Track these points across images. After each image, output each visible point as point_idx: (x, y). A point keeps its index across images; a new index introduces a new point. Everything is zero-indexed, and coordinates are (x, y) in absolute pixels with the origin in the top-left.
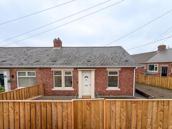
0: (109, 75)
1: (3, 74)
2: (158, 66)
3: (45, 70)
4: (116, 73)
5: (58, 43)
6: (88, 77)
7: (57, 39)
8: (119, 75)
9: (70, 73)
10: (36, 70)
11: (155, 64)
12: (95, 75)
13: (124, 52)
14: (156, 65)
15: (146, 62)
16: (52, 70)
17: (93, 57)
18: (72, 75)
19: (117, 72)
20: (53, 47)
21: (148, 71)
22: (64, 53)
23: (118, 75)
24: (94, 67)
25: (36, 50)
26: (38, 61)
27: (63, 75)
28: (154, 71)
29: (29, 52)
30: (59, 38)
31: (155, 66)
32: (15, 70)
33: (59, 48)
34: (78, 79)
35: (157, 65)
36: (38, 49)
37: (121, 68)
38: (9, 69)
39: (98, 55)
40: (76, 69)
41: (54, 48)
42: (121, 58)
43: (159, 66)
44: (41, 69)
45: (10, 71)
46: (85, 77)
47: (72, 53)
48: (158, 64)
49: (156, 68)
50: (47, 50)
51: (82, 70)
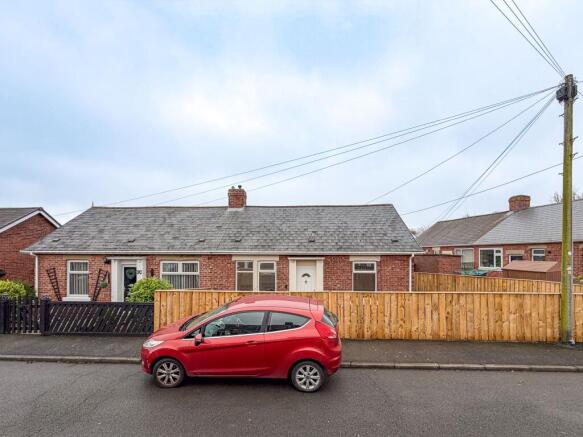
0: (354, 271)
1: (135, 268)
2: (501, 255)
3: (219, 261)
4: (371, 267)
5: (237, 196)
6: (308, 276)
7: (237, 188)
8: (378, 272)
9: (270, 266)
10: (201, 259)
11: (495, 249)
12: (325, 272)
13: (396, 220)
14: (497, 252)
15: (475, 244)
16: (234, 259)
17: (321, 233)
18: (275, 271)
19: (373, 265)
20: (226, 208)
21: (481, 268)
22: (255, 222)
23: (375, 271)
24: (322, 253)
25: (187, 214)
26: (204, 241)
27: (256, 272)
28: (494, 268)
29: (174, 220)
30: (240, 187)
31: (495, 254)
32: (158, 259)
33: (241, 210)
34: (287, 279)
35: (499, 252)
36: (193, 212)
37: (381, 256)
38: (145, 257)
39: (332, 228)
40: (284, 258)
41: (229, 210)
42: (385, 235)
43: (504, 253)
44: (211, 257)
45: (147, 260)
46: (304, 275)
47: (272, 223)
48: (501, 249)
49: (498, 258)
50: (214, 216)
51: (297, 261)
